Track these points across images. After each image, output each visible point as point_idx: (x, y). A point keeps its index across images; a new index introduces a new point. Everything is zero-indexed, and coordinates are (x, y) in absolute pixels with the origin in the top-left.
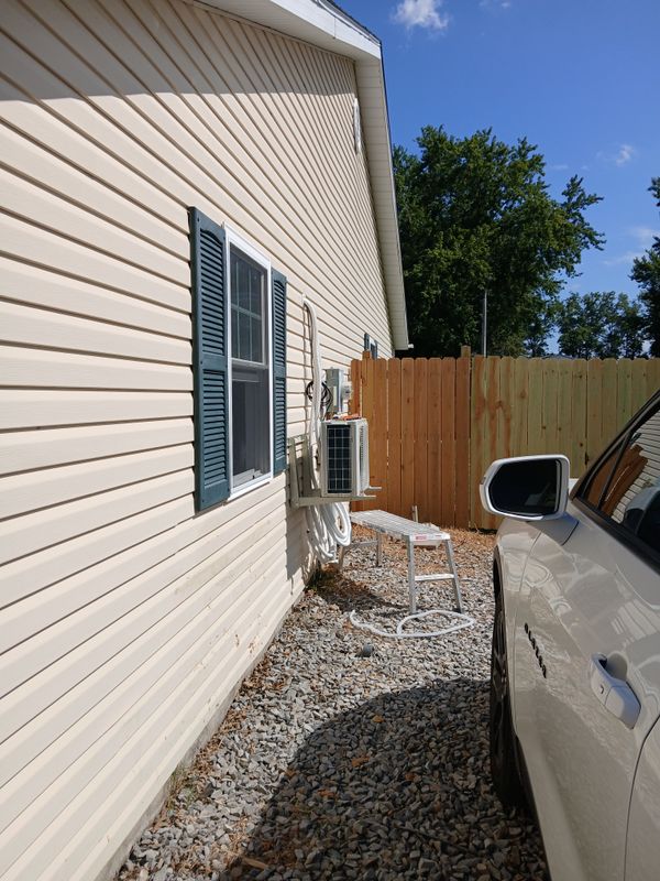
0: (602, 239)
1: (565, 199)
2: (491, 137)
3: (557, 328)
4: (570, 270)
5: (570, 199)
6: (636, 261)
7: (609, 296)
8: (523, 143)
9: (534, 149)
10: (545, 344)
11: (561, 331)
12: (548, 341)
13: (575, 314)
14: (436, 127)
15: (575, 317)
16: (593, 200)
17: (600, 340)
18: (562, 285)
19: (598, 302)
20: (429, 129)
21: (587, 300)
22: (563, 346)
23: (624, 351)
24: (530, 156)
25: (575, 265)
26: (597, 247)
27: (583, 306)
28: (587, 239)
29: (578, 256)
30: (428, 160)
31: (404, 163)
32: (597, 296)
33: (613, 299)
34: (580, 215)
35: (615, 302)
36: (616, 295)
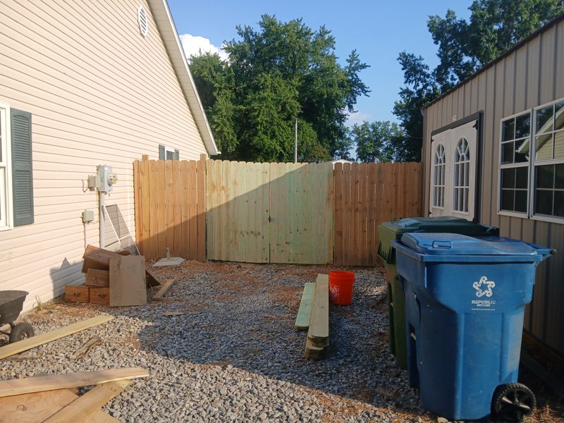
0: (368, 90)
1: (348, 64)
2: (302, 24)
3: (356, 144)
4: (351, 108)
5: (351, 65)
6: (396, 103)
7: (387, 124)
8: (323, 28)
9: (329, 32)
10: (348, 153)
11: (358, 145)
12: (350, 151)
13: (366, 134)
14: (271, 15)
15: (366, 136)
16: (364, 66)
17: (381, 151)
18: (347, 117)
19: (380, 127)
20: (266, 16)
21: (373, 126)
22: (359, 154)
23: (394, 158)
24: (326, 37)
25: (354, 105)
26: (366, 95)
27: (371, 130)
28: (360, 89)
29: (355, 99)
30: (265, 35)
31: (251, 37)
32: (379, 123)
33: (388, 126)
34: (356, 75)
35: (390, 127)
36: (391, 124)
